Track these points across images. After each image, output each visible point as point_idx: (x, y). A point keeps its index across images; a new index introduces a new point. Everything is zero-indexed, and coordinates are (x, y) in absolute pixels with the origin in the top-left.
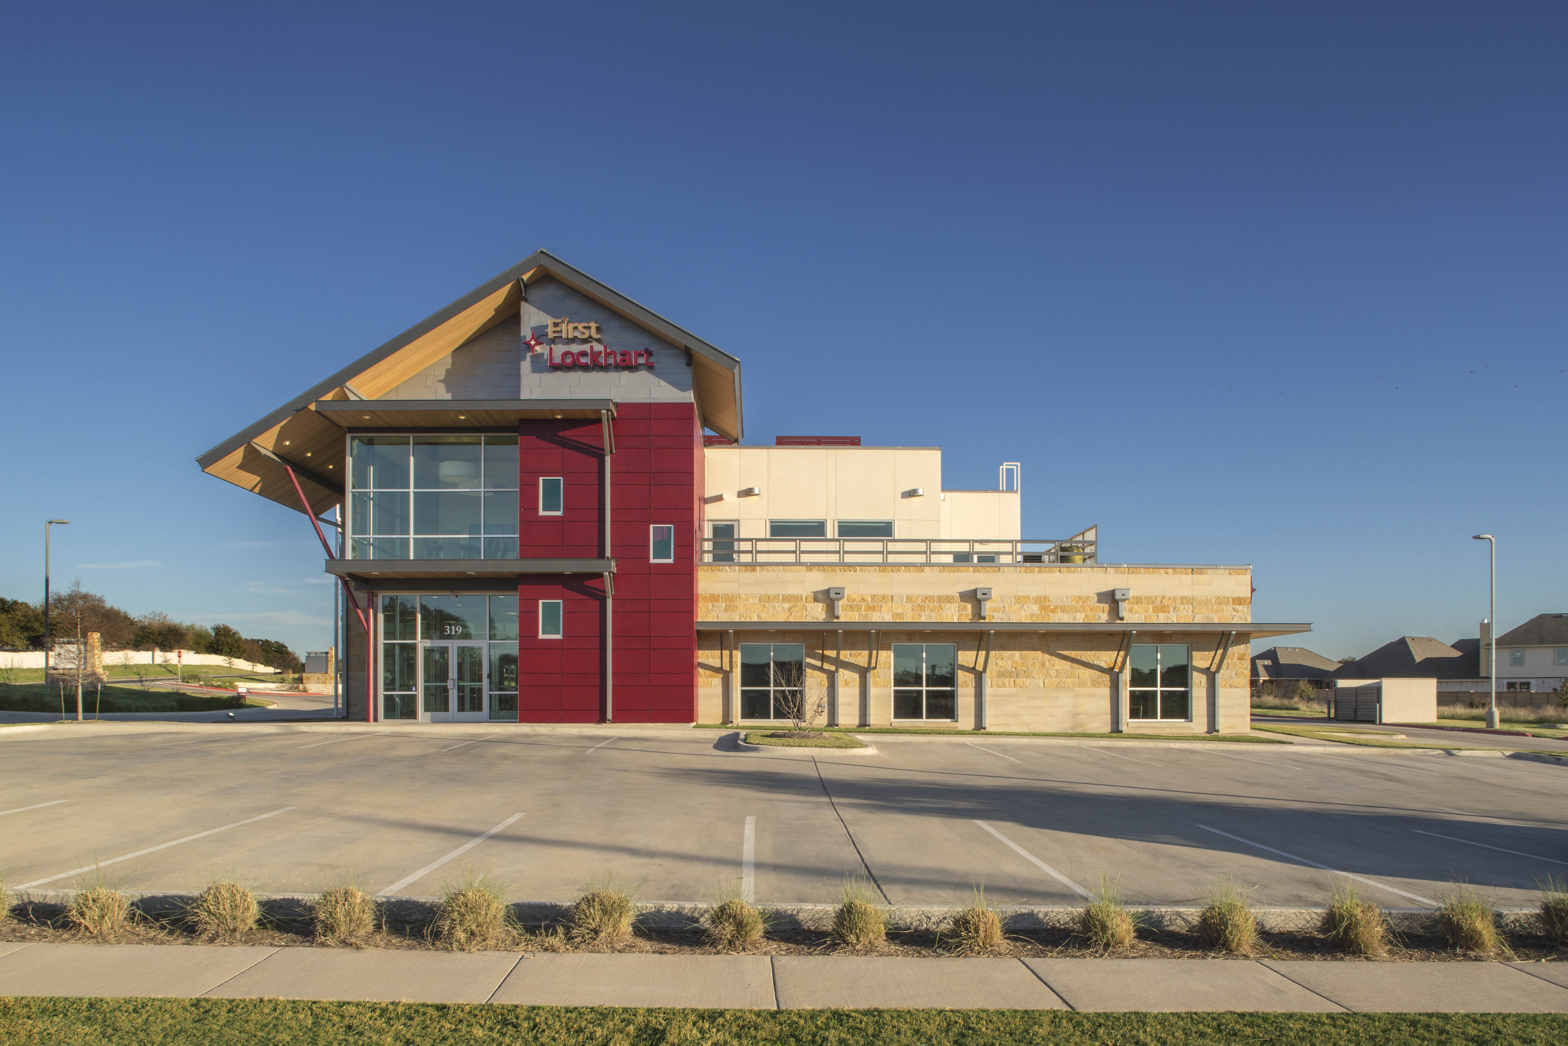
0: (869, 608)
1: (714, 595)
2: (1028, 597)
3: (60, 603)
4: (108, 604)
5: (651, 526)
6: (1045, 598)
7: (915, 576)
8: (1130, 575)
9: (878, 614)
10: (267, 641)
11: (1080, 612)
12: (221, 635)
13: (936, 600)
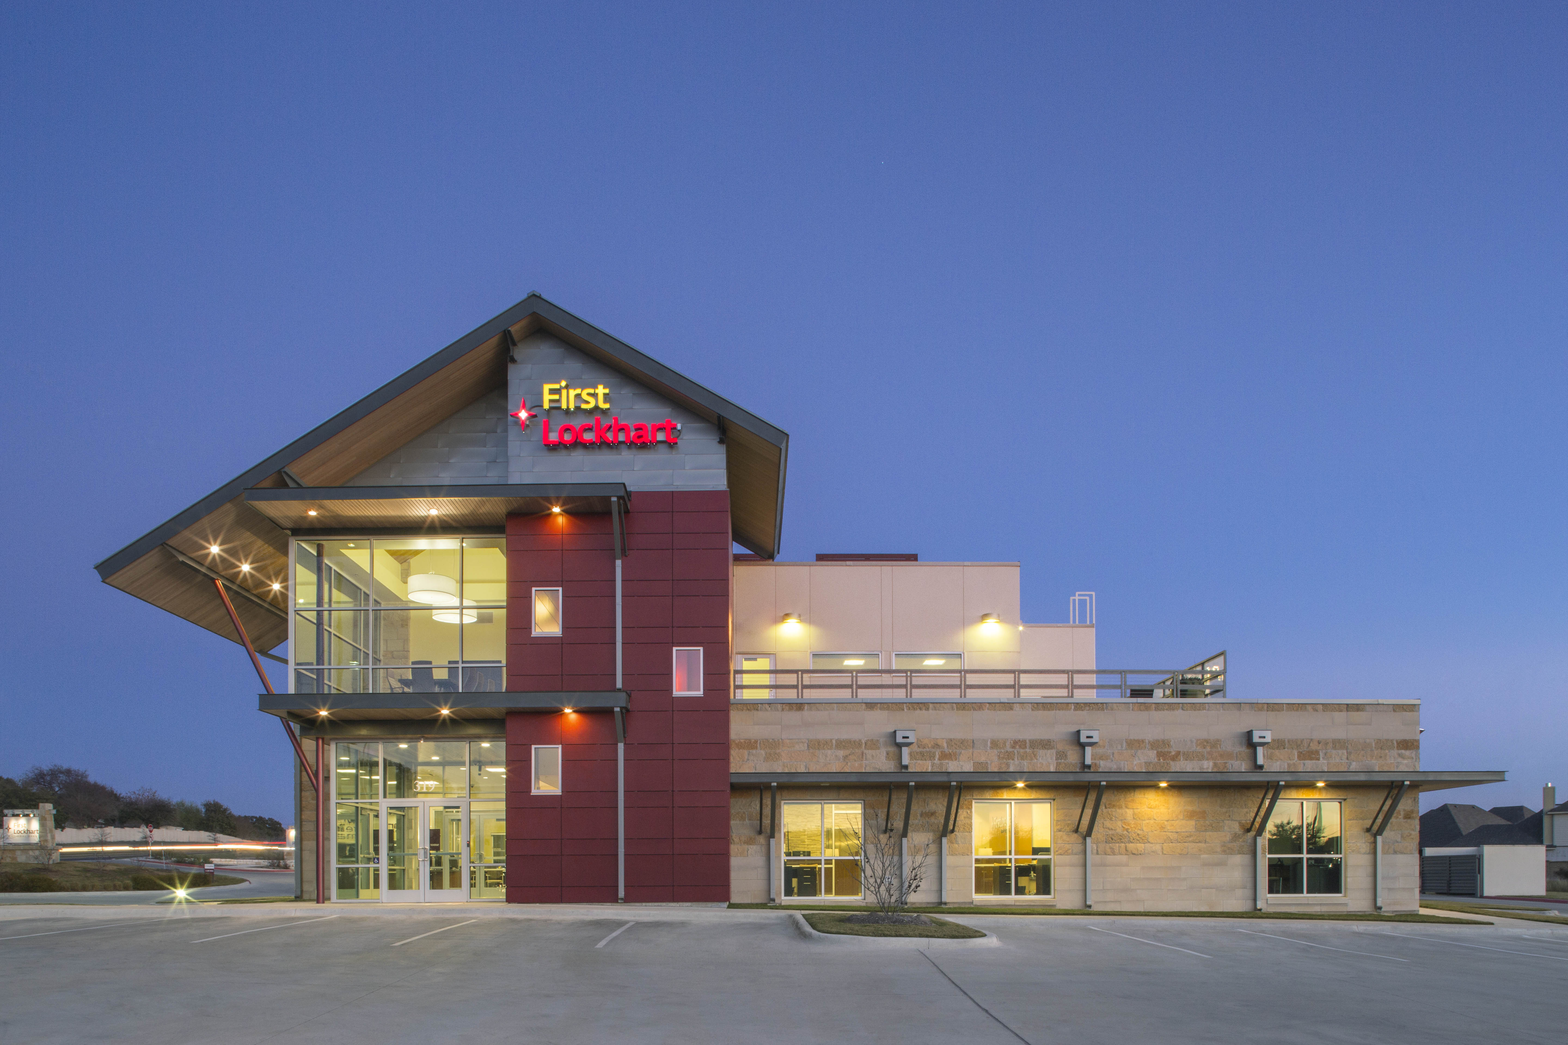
0: (944, 756)
1: (750, 740)
2: (1143, 741)
3: (43, 778)
4: (92, 779)
5: (675, 649)
6: (1163, 741)
7: (1003, 715)
8: (1269, 712)
9: (955, 763)
10: (261, 818)
11: (1207, 759)
12: (212, 811)
13: (1028, 745)
